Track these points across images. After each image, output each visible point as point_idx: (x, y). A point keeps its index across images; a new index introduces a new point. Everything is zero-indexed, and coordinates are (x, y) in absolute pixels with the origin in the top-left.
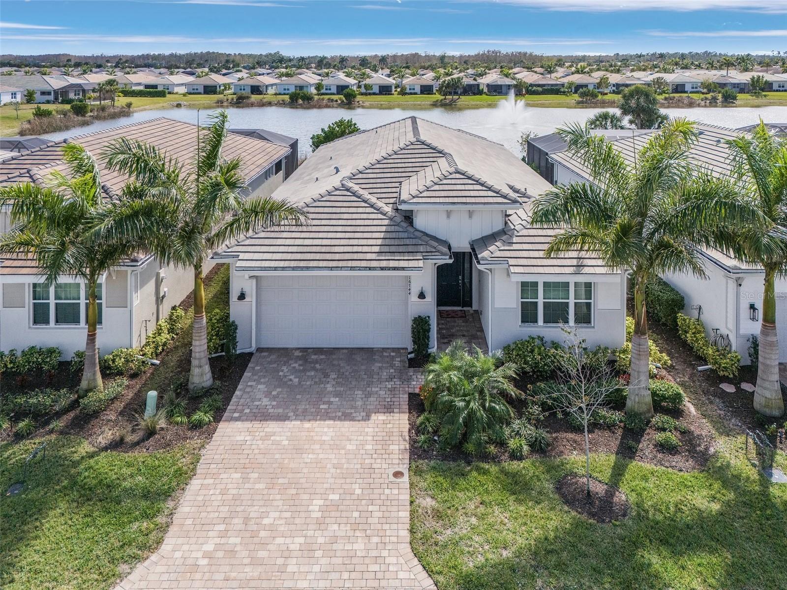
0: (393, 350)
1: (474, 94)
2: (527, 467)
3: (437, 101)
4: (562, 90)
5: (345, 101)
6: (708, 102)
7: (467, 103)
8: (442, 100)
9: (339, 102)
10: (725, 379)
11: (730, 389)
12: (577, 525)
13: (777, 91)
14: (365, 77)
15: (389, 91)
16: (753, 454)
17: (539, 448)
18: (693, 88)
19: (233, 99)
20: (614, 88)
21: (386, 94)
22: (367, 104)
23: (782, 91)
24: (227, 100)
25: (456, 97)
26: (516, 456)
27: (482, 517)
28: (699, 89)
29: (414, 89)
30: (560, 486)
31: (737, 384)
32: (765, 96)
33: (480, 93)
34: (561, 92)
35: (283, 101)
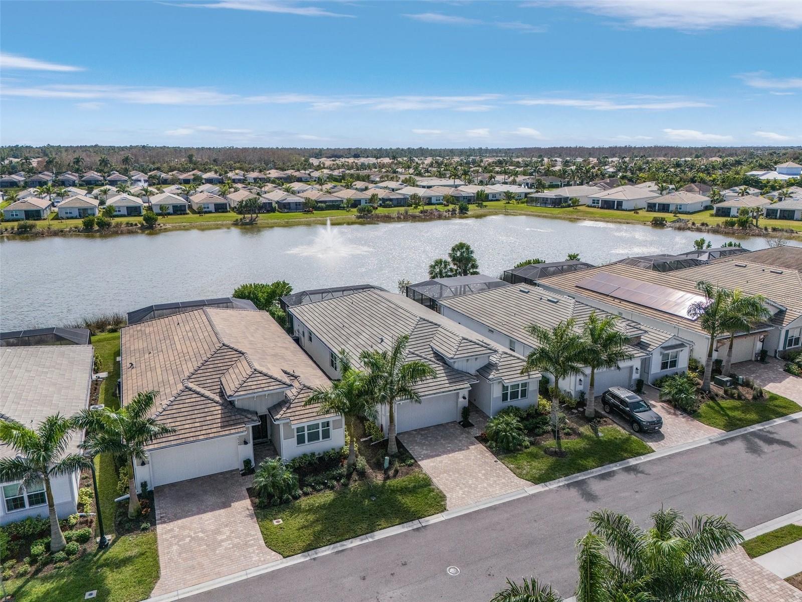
0: (451, 422)
1: (268, 212)
2: (532, 449)
3: (237, 220)
4: (342, 205)
5: (145, 224)
6: (450, 213)
7: (266, 221)
8: (241, 219)
9: (140, 226)
10: (573, 408)
11: (576, 411)
12: (557, 460)
13: (492, 201)
14: (148, 193)
15: (182, 211)
16: (591, 430)
17: (532, 443)
18: (437, 200)
19: (13, 229)
20: (381, 202)
21: (181, 214)
22: (168, 226)
23: (495, 201)
24: (6, 230)
25: (254, 216)
26: (526, 447)
27: (531, 465)
28: (441, 201)
29: (208, 208)
30: (546, 452)
31: (577, 409)
32: (486, 206)
33: (273, 210)
34: (341, 207)
35: (76, 228)
